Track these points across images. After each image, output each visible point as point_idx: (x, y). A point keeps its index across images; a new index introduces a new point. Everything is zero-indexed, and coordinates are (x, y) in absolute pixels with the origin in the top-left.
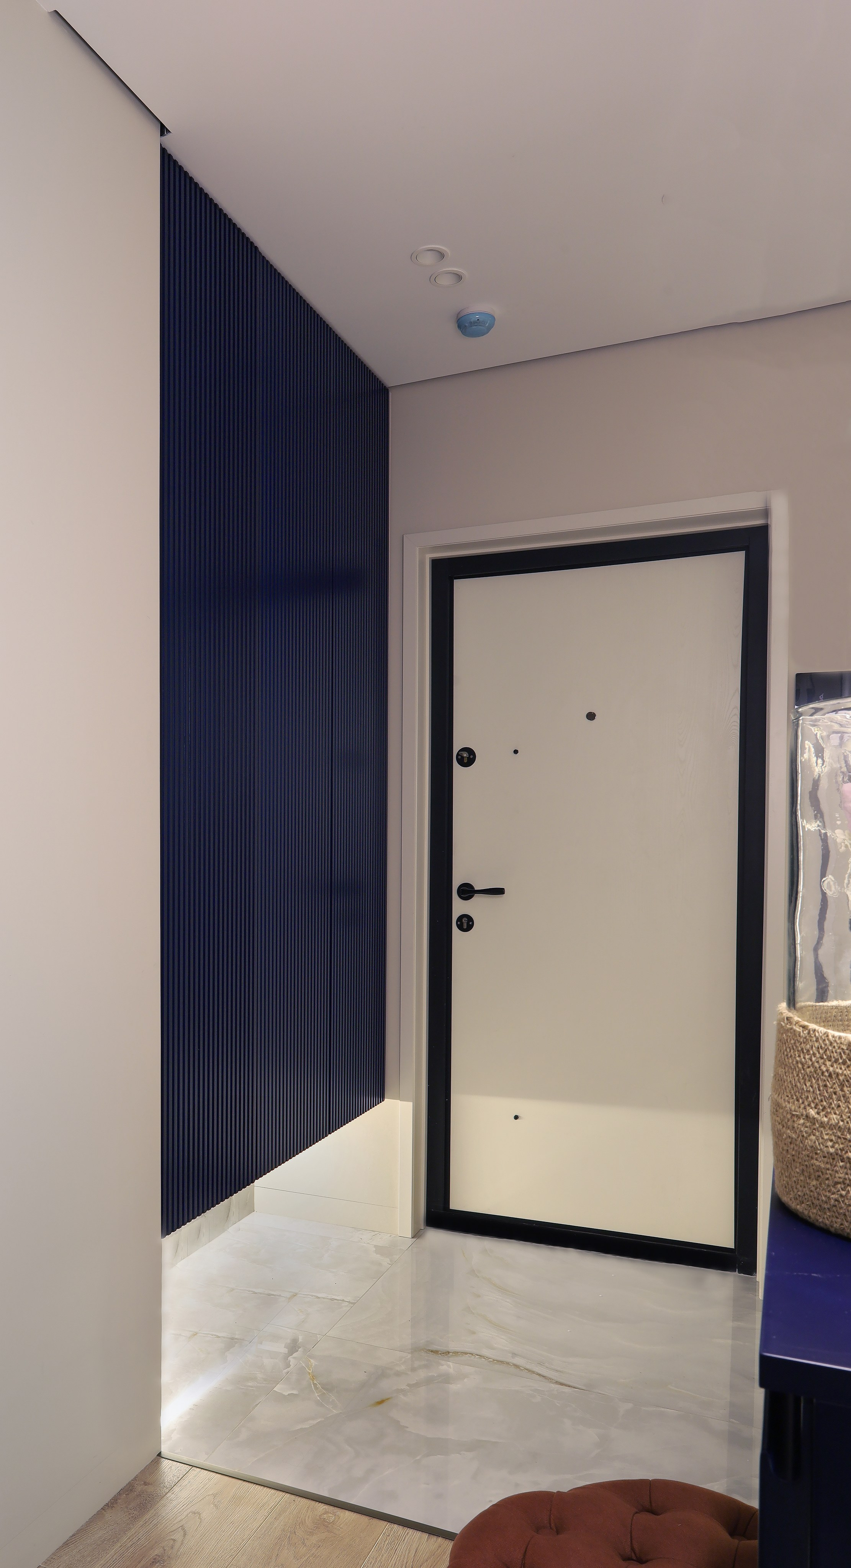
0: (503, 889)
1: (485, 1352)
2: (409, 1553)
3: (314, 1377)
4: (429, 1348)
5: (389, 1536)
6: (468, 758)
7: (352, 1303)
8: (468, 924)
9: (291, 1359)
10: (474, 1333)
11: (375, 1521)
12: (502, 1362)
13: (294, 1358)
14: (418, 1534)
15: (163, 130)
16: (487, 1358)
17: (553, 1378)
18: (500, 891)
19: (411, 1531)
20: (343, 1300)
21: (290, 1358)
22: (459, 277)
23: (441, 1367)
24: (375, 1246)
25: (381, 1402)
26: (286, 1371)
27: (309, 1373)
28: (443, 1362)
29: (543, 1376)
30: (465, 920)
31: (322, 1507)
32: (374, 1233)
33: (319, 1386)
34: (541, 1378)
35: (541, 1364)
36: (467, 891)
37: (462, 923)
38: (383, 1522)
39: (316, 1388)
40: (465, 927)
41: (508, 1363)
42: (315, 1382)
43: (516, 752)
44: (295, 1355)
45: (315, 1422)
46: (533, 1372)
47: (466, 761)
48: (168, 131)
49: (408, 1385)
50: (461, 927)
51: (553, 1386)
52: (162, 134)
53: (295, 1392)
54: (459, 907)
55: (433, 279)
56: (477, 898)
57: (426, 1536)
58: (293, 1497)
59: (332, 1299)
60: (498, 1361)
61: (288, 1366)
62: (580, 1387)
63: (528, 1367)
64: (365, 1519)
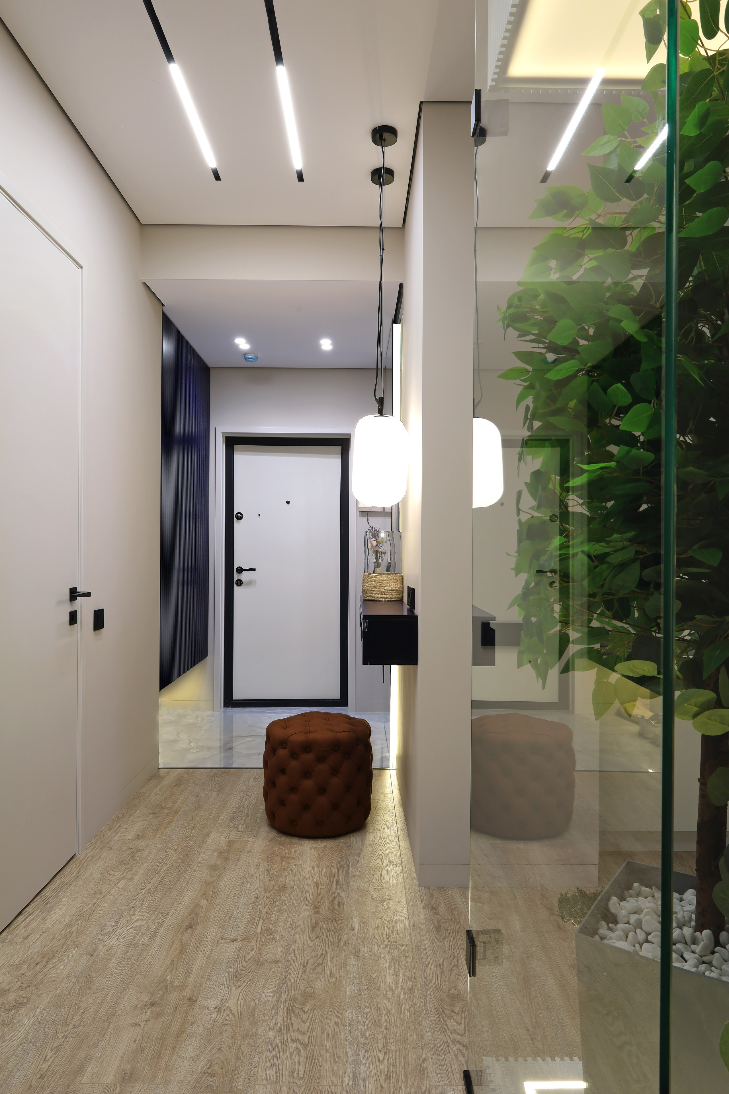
0: (256, 568)
15: (163, 305)
25: (230, 749)
30: (239, 582)
36: (240, 570)
40: (239, 584)
48: (164, 305)
49: (237, 744)
50: (237, 585)
52: (162, 306)
54: (236, 577)
56: (244, 573)
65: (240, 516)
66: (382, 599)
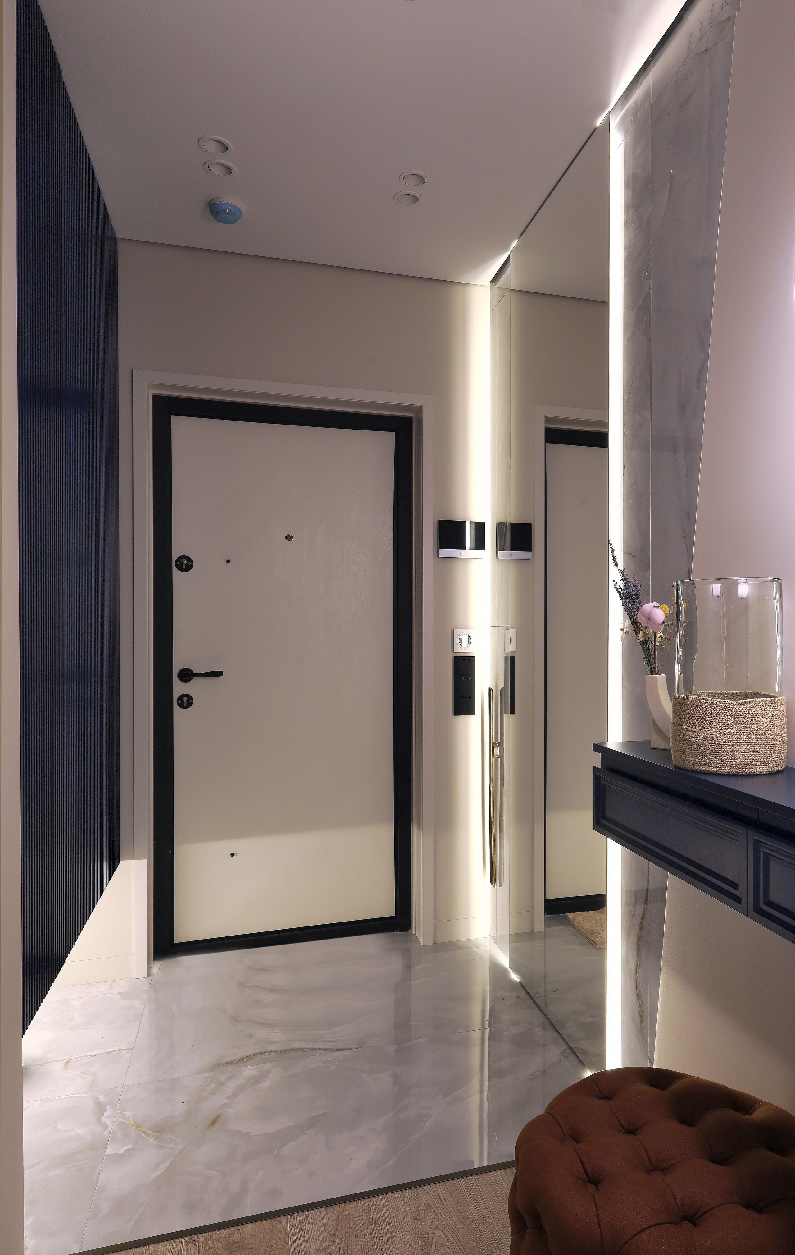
0: (222, 672)
1: (271, 1048)
2: (319, 1231)
3: (138, 1127)
4: (225, 1062)
5: (295, 1226)
6: (186, 564)
7: (130, 1049)
8: (188, 702)
9: (106, 1120)
10: (251, 1036)
11: (276, 1221)
12: (288, 1051)
13: (106, 1118)
14: (316, 1212)
16: (275, 1052)
17: (333, 1048)
18: (219, 674)
19: (309, 1213)
20: (120, 1050)
21: (103, 1119)
22: (229, 170)
23: (244, 1073)
24: (119, 994)
25: (215, 1121)
26: (106, 1132)
27: (132, 1125)
28: (243, 1068)
29: (325, 1049)
30: (185, 699)
31: (223, 1233)
32: (109, 983)
33: (148, 1132)
34: (325, 1052)
35: (317, 1041)
36: (187, 675)
37: (182, 702)
38: (282, 1218)
39: (148, 1135)
40: (185, 704)
41: (293, 1050)
42: (143, 1130)
43: (228, 562)
44: (106, 1114)
45: (166, 1164)
46: (316, 1049)
47: (184, 566)
49: (227, 1098)
50: (181, 705)
51: (337, 1054)
53: (130, 1147)
54: (179, 688)
55: (206, 165)
56: (195, 681)
57: (322, 1210)
58: (192, 1238)
59: (109, 1052)
60: (285, 1051)
61: (106, 1127)
62: (354, 1047)
63: (309, 1046)
64: (266, 1223)
65: (187, 565)
66: (758, 770)
